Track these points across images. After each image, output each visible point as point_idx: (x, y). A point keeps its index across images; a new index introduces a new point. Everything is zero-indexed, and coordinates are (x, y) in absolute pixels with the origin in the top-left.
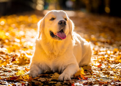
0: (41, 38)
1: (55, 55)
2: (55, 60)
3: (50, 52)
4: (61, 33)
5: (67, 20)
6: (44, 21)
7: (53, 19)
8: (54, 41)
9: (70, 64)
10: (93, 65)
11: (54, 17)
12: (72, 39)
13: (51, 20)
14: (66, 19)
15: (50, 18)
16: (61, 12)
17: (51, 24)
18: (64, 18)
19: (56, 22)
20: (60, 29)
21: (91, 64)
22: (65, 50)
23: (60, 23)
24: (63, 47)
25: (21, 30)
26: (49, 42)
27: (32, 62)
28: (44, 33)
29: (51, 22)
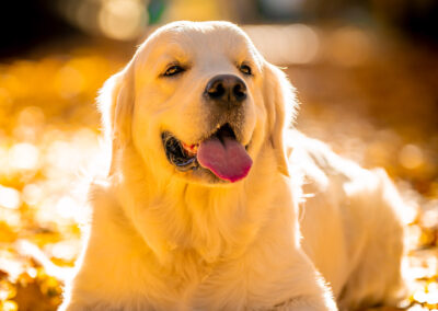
0: (120, 176)
1: (205, 263)
2: (206, 284)
3: (174, 246)
4: (222, 142)
5: (253, 71)
6: (131, 81)
7: (176, 70)
8: (187, 185)
9: (291, 300)
10: (413, 303)
11: (183, 61)
12: (286, 173)
13: (165, 75)
14: (246, 69)
15: (162, 66)
16: (218, 32)
17: (168, 97)
18: (235, 63)
19: (194, 86)
20: (212, 123)
21: (402, 299)
22: (253, 231)
23: (212, 91)
24: (241, 216)
25: (20, 140)
26: (164, 194)
27: (73, 298)
28: (130, 144)
29: (166, 84)
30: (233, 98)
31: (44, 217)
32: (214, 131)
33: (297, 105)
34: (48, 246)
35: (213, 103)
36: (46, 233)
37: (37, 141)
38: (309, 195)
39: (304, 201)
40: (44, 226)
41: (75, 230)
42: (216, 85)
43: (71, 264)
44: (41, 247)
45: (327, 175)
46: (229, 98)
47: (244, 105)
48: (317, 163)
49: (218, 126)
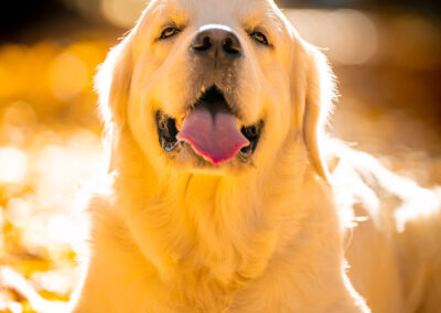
13: (161, 38)
14: (261, 37)
23: (198, 45)
29: (160, 49)
30: (222, 54)
31: (33, 239)
32: (198, 96)
33: (335, 96)
34: (36, 275)
35: (196, 58)
36: (34, 260)
37: (26, 145)
38: (361, 219)
39: (355, 224)
40: (32, 251)
41: (71, 256)
42: (202, 38)
43: (66, 298)
44: (27, 277)
45: (378, 195)
46: (217, 54)
47: (235, 64)
48: (364, 181)
49: (203, 89)
